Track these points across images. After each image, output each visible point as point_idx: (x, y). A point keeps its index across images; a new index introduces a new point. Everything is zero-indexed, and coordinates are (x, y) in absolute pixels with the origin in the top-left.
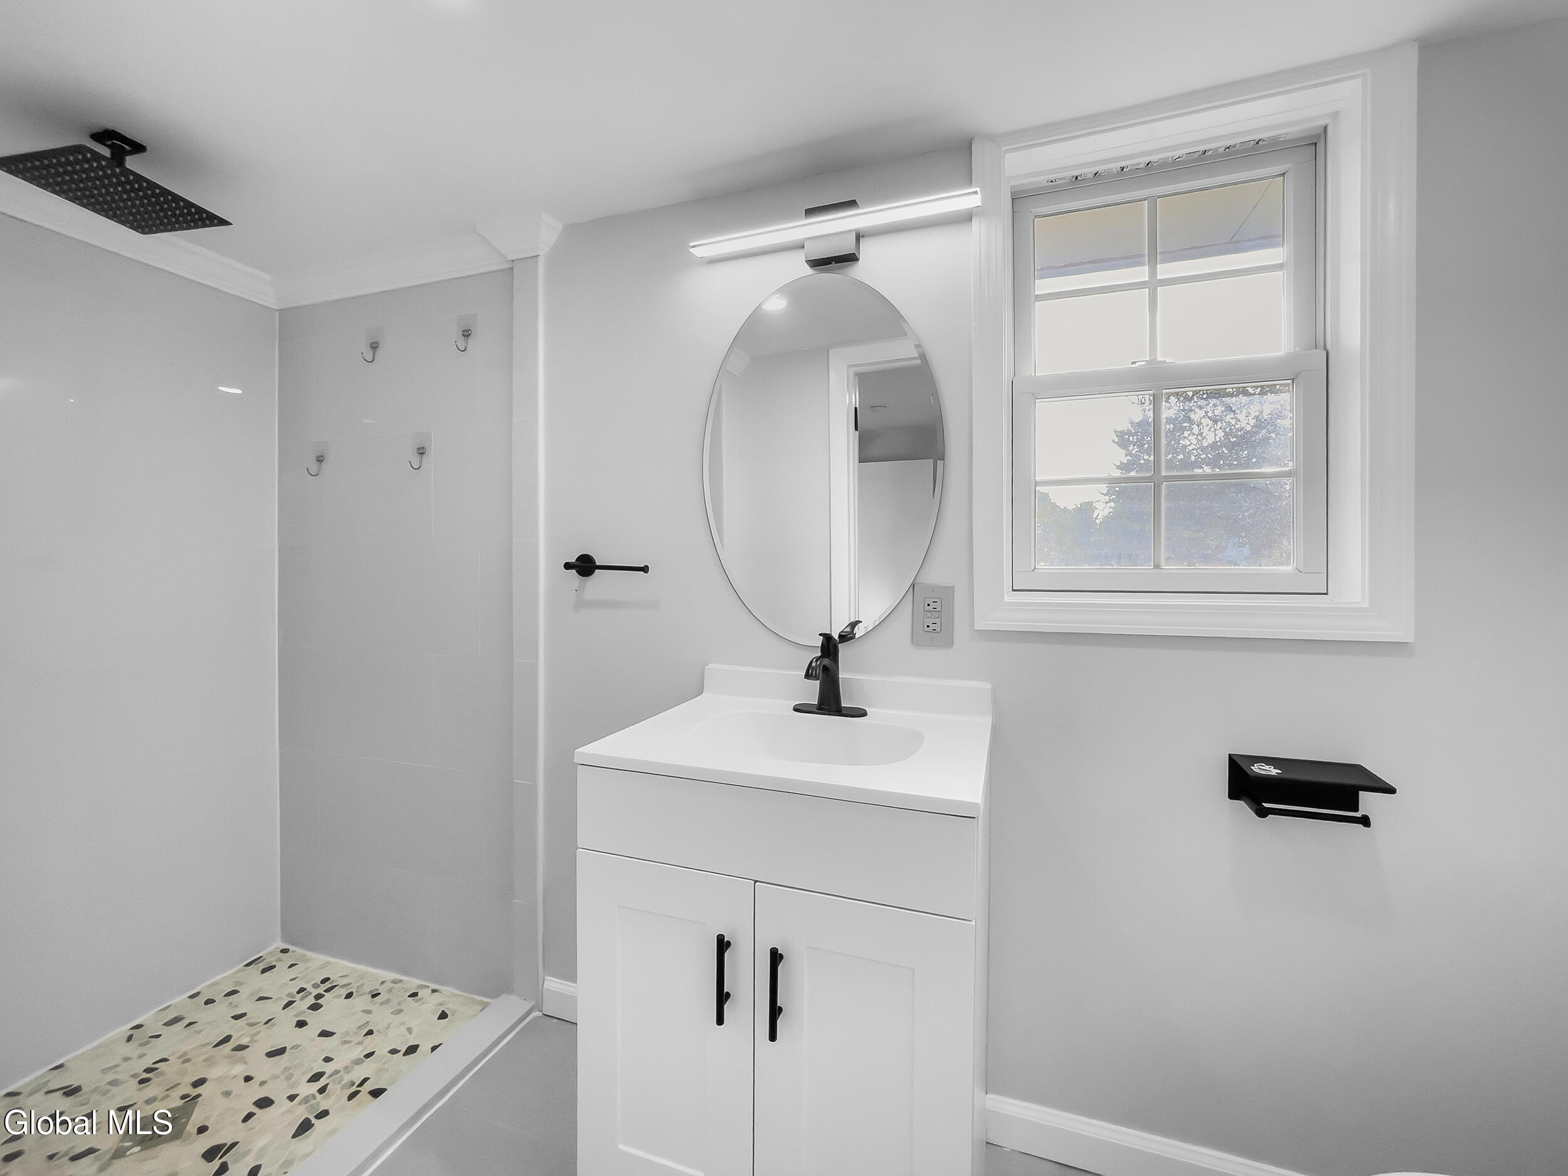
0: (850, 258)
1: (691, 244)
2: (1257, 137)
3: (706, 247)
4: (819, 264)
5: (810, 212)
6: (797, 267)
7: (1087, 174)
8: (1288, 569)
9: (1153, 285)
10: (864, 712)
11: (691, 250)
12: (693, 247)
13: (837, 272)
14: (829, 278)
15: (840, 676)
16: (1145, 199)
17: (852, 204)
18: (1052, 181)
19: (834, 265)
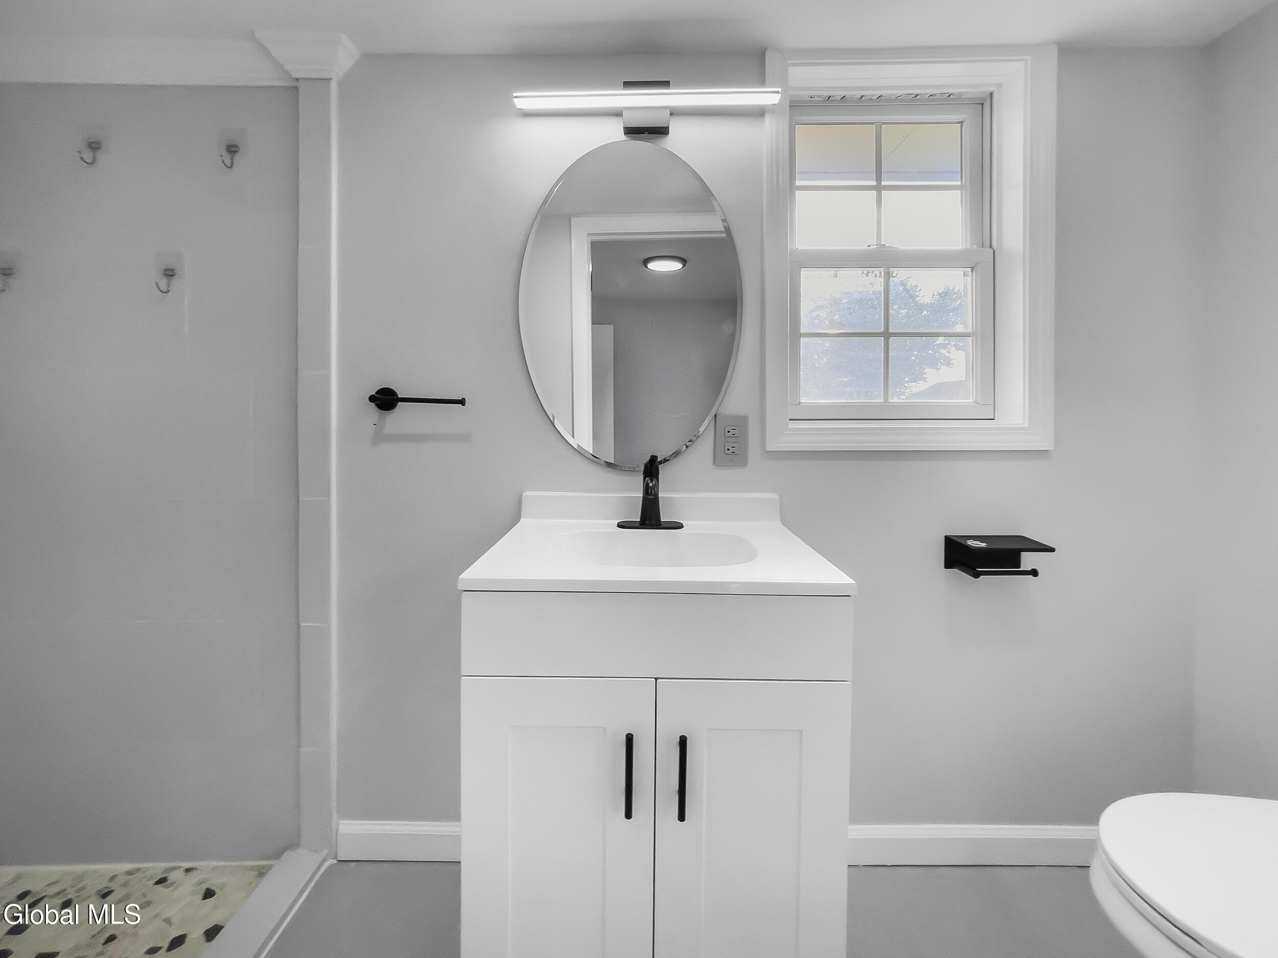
0: (662, 131)
1: (515, 94)
2: (951, 91)
3: (526, 100)
4: (631, 131)
5: (628, 84)
6: (613, 132)
7: (837, 96)
8: (970, 401)
9: (879, 188)
10: (680, 525)
11: (514, 99)
12: (515, 97)
13: (652, 141)
14: (641, 146)
15: (660, 496)
16: (873, 123)
17: (665, 84)
18: (811, 97)
19: (646, 135)
